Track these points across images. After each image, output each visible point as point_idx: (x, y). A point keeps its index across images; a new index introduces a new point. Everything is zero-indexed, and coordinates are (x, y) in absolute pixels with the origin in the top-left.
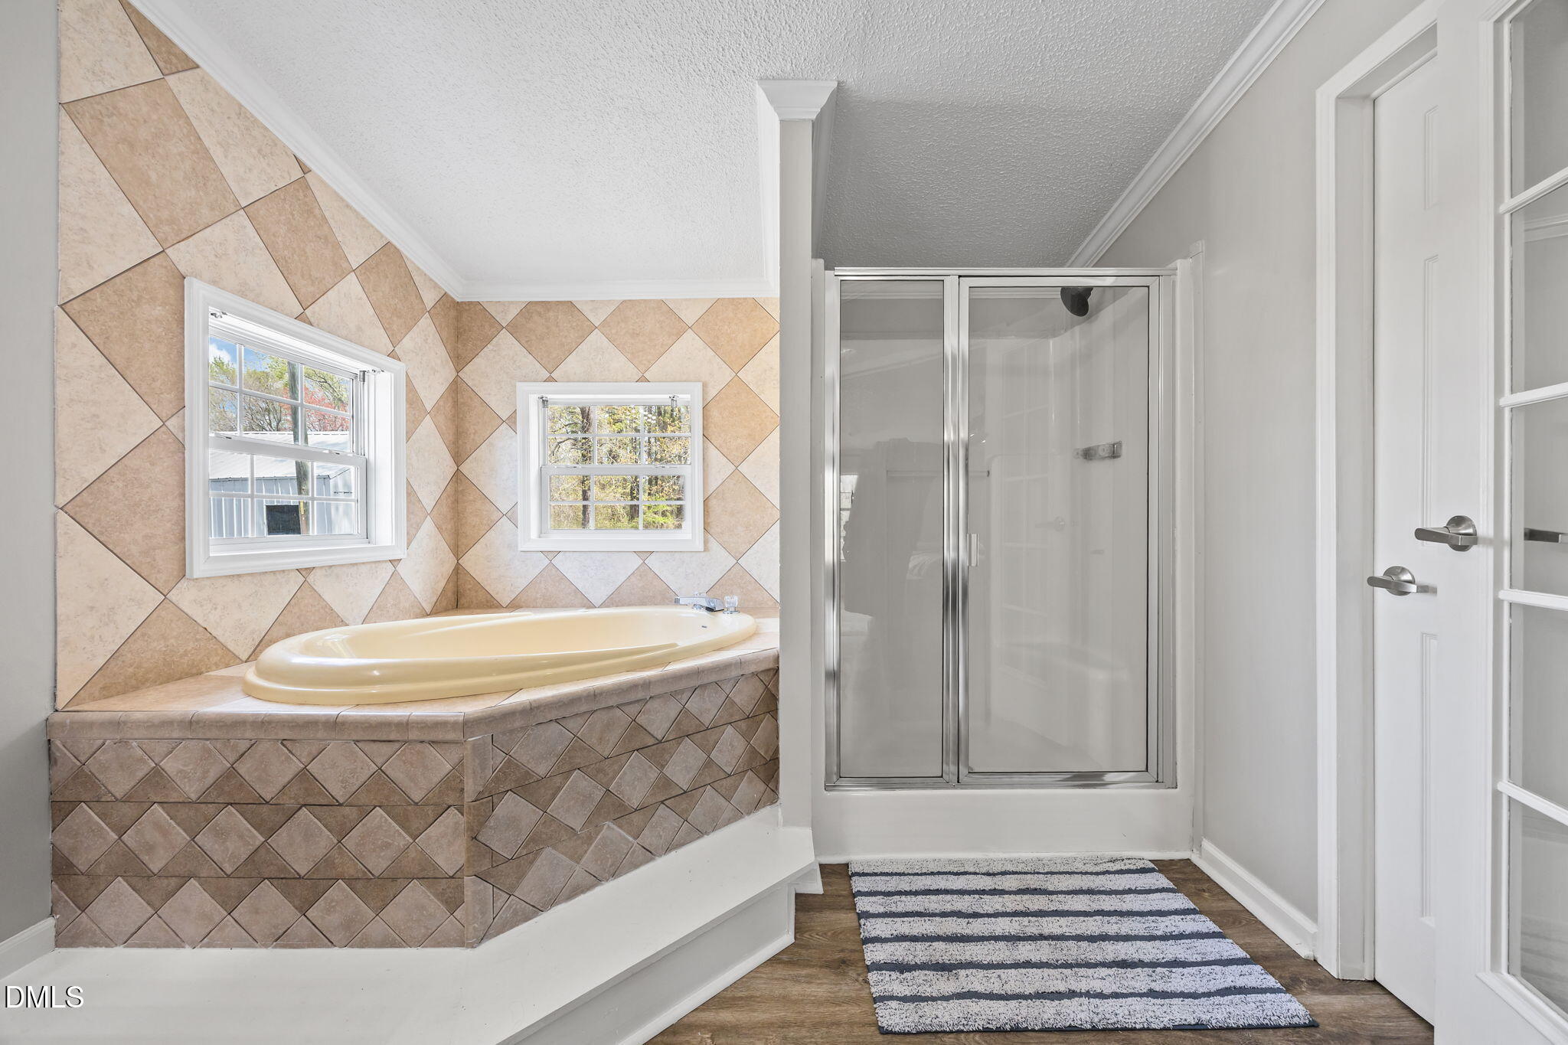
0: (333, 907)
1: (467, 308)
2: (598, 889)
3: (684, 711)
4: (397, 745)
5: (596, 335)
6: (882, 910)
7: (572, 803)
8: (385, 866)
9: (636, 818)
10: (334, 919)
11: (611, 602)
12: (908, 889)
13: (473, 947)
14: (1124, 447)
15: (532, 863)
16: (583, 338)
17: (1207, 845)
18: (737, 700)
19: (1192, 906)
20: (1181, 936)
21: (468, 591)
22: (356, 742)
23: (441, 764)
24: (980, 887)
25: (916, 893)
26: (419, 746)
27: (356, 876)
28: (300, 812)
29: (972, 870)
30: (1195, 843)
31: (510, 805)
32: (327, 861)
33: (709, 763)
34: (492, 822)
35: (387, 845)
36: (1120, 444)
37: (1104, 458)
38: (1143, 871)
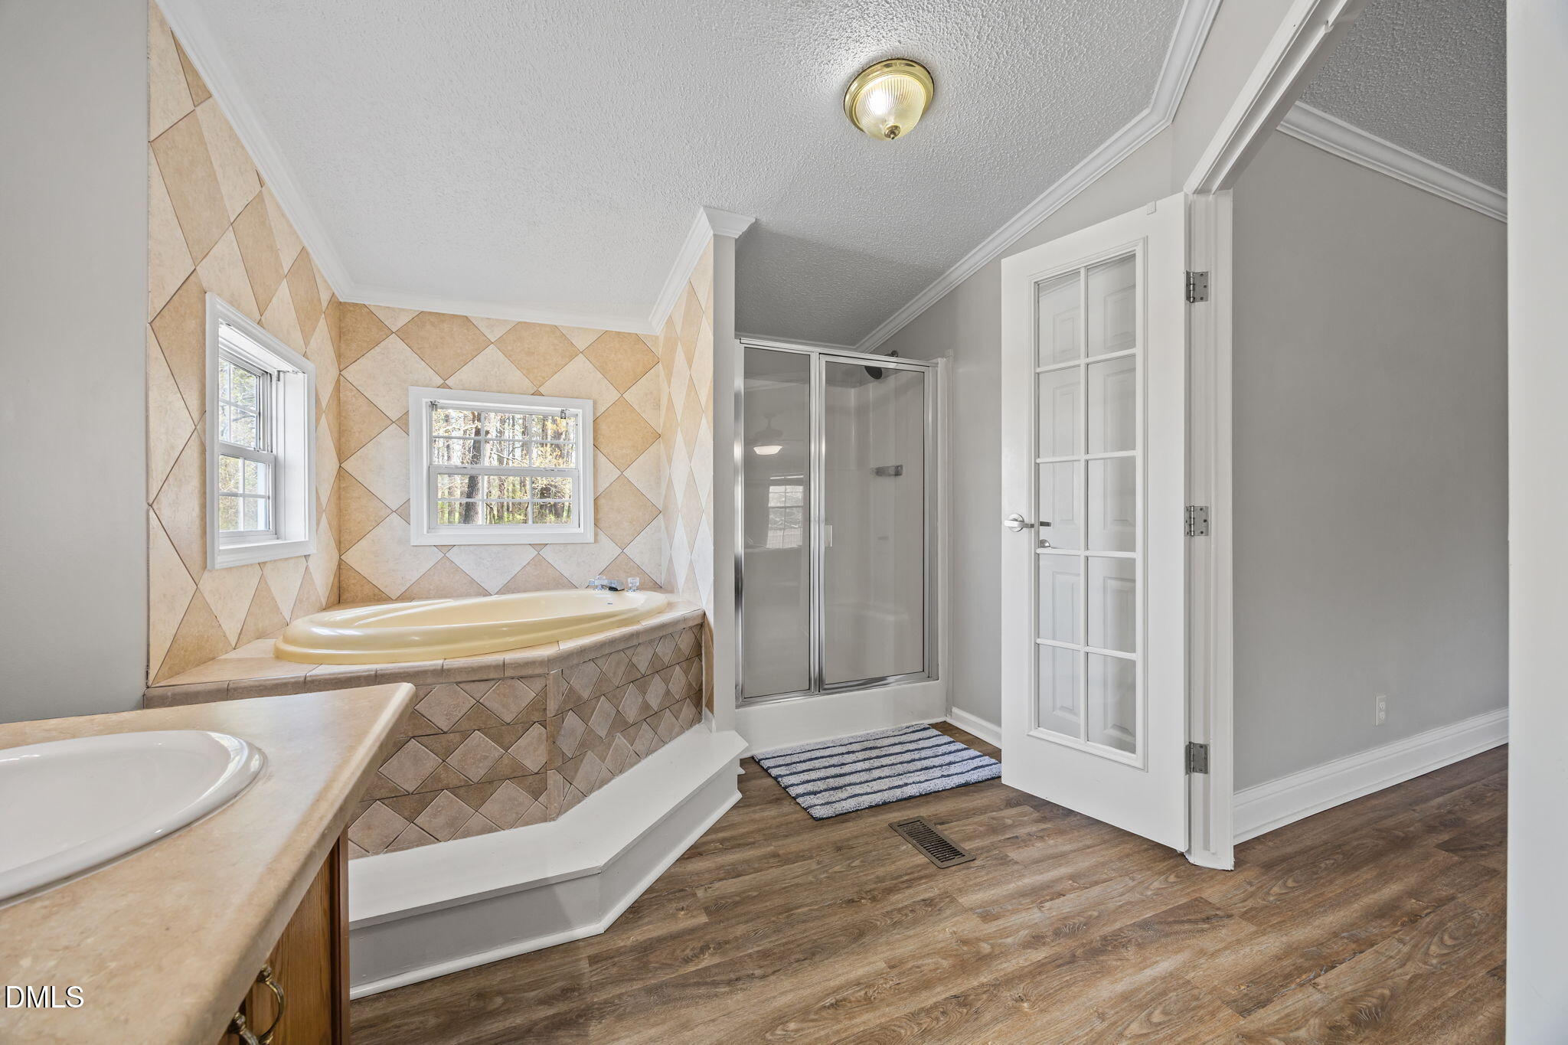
0: (439, 812)
1: (351, 309)
2: (613, 781)
3: (655, 654)
4: (493, 682)
5: (492, 349)
6: (788, 772)
7: (601, 719)
8: (483, 774)
9: (632, 731)
10: (441, 820)
11: (505, 590)
12: (798, 760)
13: (554, 820)
14: (904, 468)
15: (582, 761)
16: (479, 351)
17: (955, 710)
18: (681, 647)
19: (952, 740)
20: (950, 753)
21: (352, 586)
22: (458, 683)
23: (527, 693)
24: (841, 752)
25: (804, 761)
26: (510, 682)
27: (459, 785)
28: (410, 743)
29: (831, 745)
30: (948, 711)
31: (571, 719)
32: (434, 777)
33: (668, 692)
34: (562, 732)
35: (486, 758)
36: (901, 466)
37: (890, 475)
38: (924, 729)
